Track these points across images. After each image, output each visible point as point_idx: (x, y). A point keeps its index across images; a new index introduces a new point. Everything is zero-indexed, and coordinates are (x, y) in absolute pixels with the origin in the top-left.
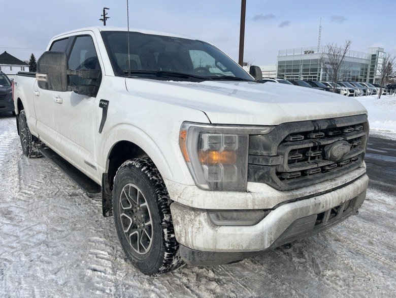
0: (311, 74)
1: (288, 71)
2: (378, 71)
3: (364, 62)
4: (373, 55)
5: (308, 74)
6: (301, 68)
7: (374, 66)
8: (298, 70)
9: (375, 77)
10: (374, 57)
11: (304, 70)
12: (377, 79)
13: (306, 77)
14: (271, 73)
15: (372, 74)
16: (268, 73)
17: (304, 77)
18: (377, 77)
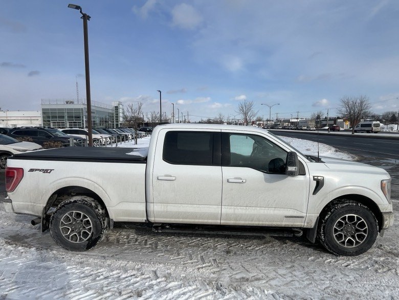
0: (76, 120)
1: (53, 117)
2: (121, 118)
3: (110, 111)
4: (116, 107)
5: (73, 120)
6: (66, 115)
7: (117, 114)
8: (63, 117)
9: (119, 122)
10: (117, 108)
11: (69, 117)
12: (121, 124)
13: (72, 123)
14: (32, 118)
15: (117, 120)
16: (29, 118)
17: (69, 123)
18: (121, 122)
